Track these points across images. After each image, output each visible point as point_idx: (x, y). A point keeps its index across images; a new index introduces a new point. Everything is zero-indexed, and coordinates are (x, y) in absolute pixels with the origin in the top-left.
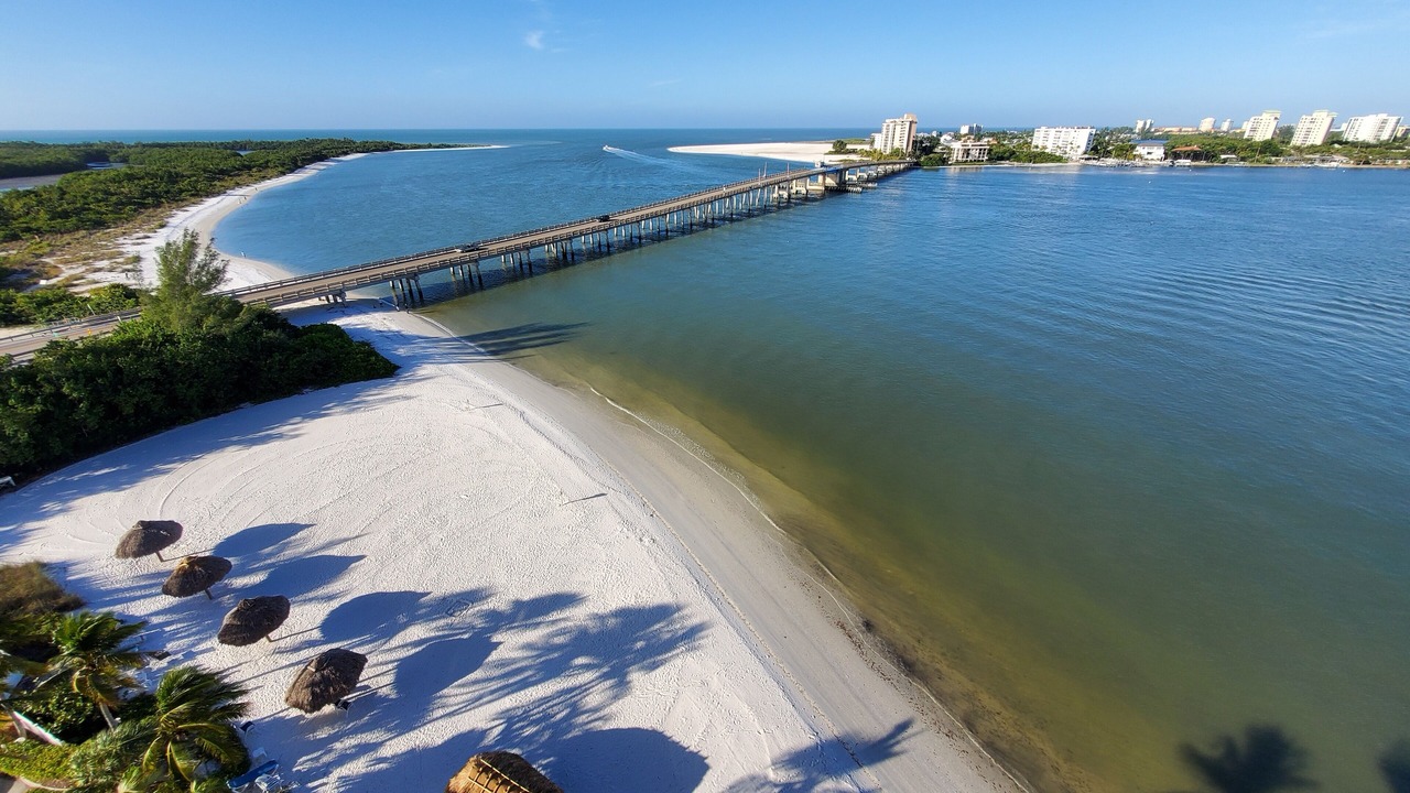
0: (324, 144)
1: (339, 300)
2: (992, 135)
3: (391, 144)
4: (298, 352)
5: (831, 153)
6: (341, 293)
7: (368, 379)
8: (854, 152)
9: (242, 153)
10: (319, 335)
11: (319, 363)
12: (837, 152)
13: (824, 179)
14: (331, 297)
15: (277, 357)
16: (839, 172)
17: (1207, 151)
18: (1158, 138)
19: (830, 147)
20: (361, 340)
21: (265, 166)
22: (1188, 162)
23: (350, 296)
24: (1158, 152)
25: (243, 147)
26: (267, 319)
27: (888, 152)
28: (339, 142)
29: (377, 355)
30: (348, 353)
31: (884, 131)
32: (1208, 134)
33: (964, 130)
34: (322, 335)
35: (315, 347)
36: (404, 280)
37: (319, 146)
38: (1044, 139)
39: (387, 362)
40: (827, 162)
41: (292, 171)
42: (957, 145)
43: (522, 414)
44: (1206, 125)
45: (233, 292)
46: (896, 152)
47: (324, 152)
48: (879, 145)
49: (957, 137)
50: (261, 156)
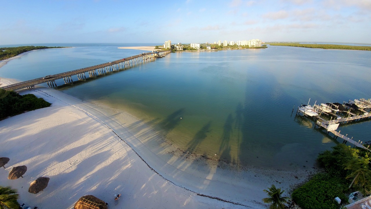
0: (26, 47)
1: (33, 87)
2: (183, 45)
3: (45, 47)
4: (22, 102)
5: (155, 49)
6: (33, 86)
7: (43, 108)
8: (160, 48)
9: (4, 51)
10: (28, 97)
11: (28, 104)
12: (156, 49)
13: (154, 55)
14: (30, 87)
15: (17, 104)
16: (157, 53)
17: (216, 48)
18: (209, 45)
19: (155, 48)
20: (40, 98)
21: (10, 54)
22: (214, 50)
23: (36, 86)
24: (210, 48)
25: (4, 49)
26: (13, 94)
27: (166, 48)
28: (30, 47)
29: (45, 101)
30: (36, 101)
31: (165, 44)
32: (216, 44)
33: (178, 44)
34: (29, 97)
35: (27, 100)
36: (51, 82)
37: (25, 48)
38: (193, 46)
39: (48, 103)
40: (154, 51)
41: (17, 55)
42: (177, 47)
43: (86, 113)
44: (215, 43)
45: (3, 87)
46: (168, 49)
47: (26, 50)
48: (164, 47)
49: (177, 45)
50: (9, 51)
